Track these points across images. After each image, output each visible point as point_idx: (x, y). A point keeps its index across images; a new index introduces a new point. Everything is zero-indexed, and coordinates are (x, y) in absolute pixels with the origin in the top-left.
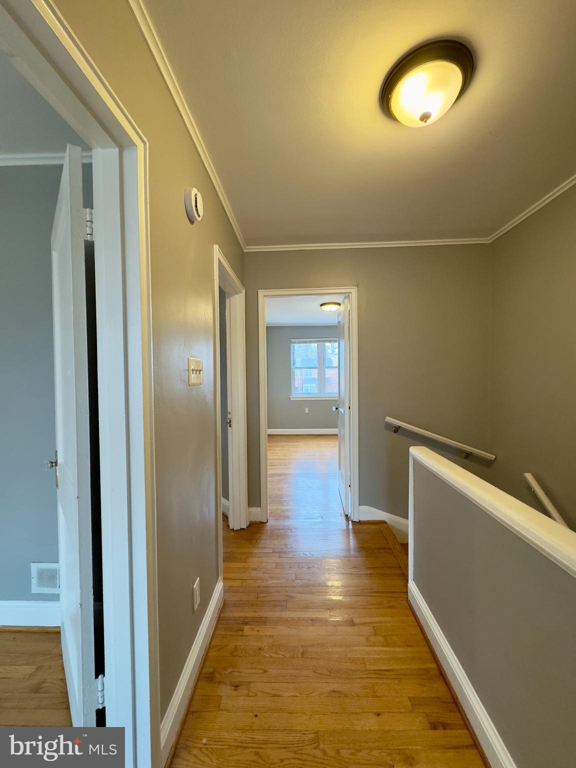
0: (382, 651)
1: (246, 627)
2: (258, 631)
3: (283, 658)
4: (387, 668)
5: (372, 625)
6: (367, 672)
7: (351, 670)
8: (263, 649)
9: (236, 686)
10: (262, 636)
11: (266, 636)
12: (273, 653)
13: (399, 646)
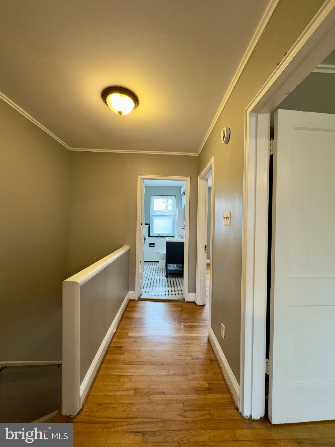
0: (125, 373)
1: (207, 386)
2: (198, 384)
3: (180, 369)
4: (127, 365)
5: (123, 389)
6: (138, 364)
7: (145, 365)
8: (192, 373)
9: (198, 358)
10: (195, 381)
11: (192, 381)
12: (185, 371)
13: (114, 375)
